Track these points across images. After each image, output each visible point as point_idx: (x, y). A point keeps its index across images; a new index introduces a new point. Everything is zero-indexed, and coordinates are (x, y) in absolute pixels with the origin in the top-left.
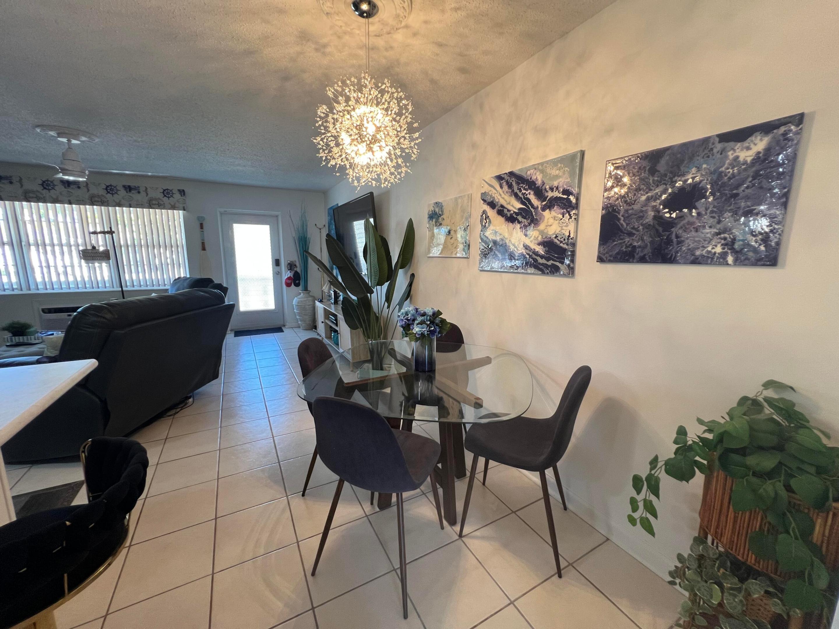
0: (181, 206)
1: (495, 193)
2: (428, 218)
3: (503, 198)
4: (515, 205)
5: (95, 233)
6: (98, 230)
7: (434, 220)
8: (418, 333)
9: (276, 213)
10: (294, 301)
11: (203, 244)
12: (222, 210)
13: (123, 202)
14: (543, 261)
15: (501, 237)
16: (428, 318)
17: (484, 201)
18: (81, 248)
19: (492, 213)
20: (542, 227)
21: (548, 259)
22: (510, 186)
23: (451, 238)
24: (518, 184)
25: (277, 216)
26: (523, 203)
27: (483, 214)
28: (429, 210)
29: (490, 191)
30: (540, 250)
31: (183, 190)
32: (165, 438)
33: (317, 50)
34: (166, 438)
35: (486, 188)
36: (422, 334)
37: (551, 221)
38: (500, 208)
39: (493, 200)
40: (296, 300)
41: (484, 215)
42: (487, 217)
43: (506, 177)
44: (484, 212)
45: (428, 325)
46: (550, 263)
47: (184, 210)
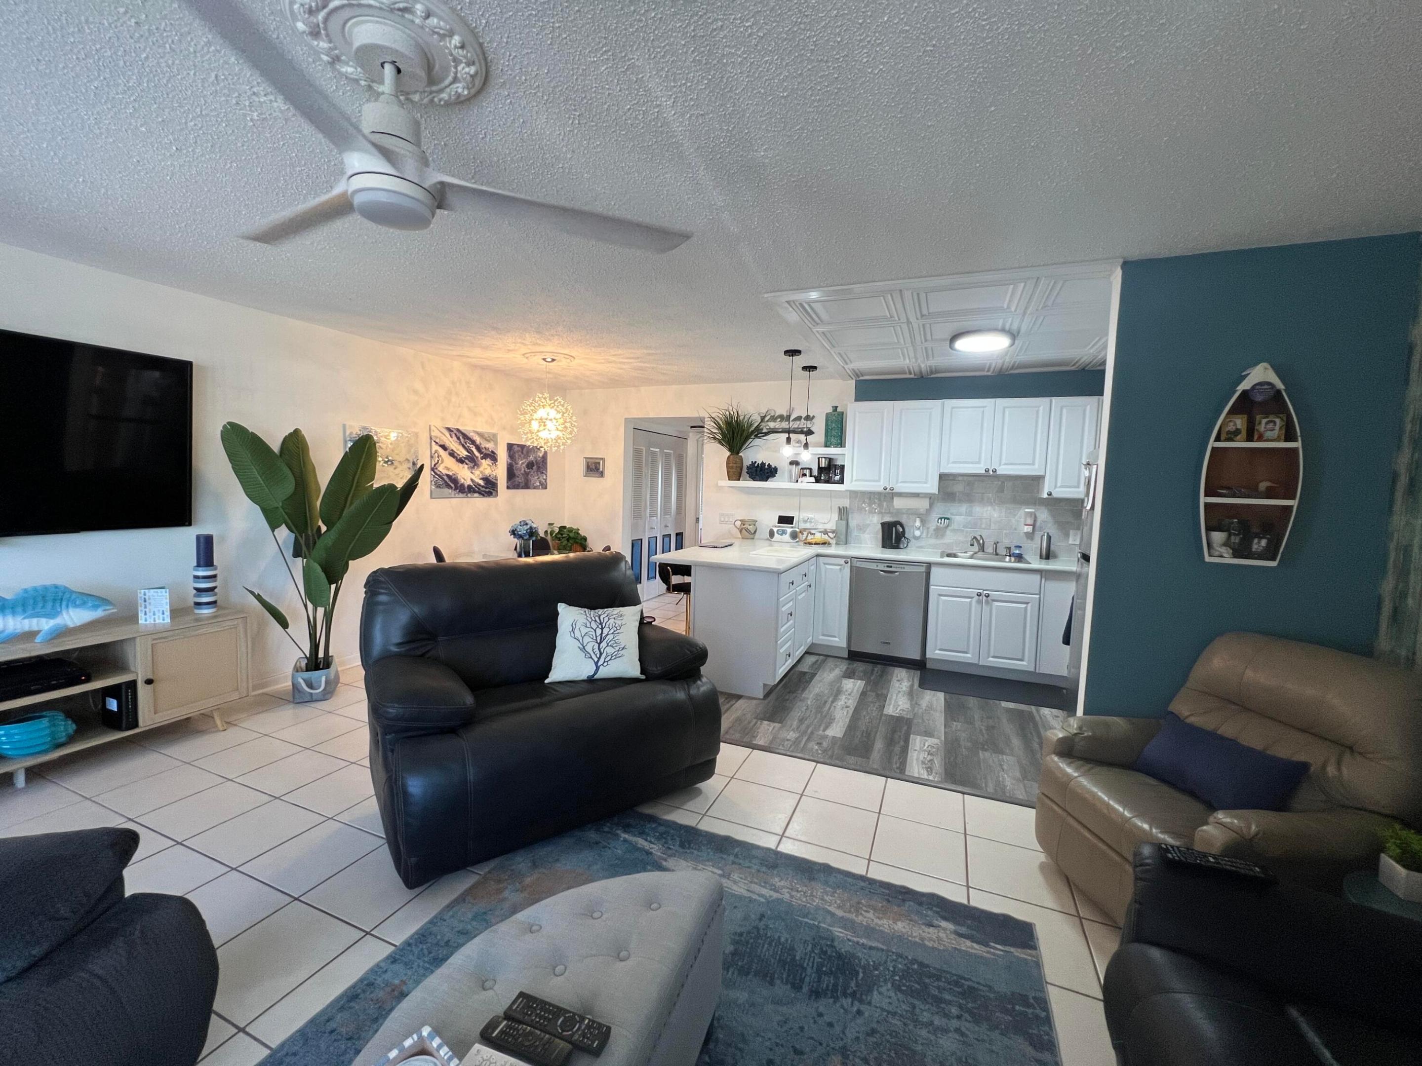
1: (447, 440)
3: (453, 445)
4: (463, 453)
14: (484, 489)
15: (453, 472)
17: (436, 442)
19: (444, 453)
20: (481, 469)
21: (486, 488)
22: (458, 438)
24: (463, 438)
26: (468, 452)
27: (436, 451)
29: (442, 437)
30: (482, 483)
35: (437, 433)
37: (486, 466)
38: (451, 452)
39: (444, 444)
41: (436, 454)
42: (439, 454)
43: (455, 431)
46: (487, 490)
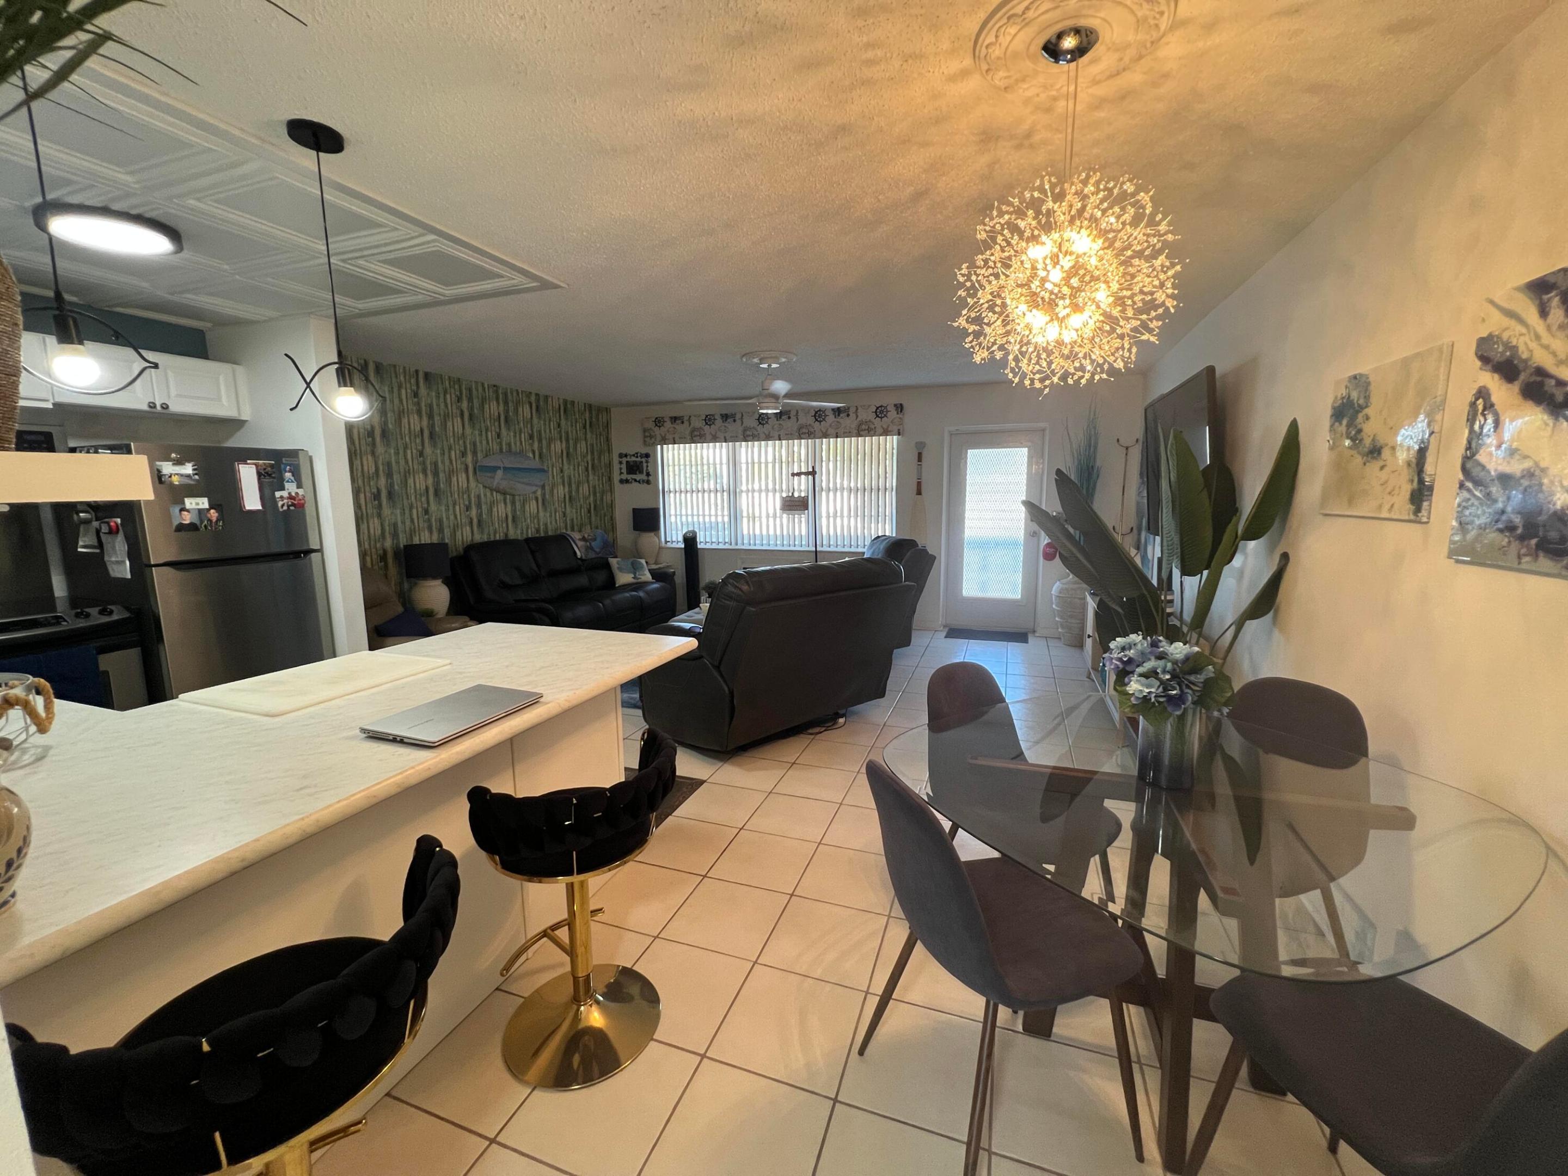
0: (895, 428)
1: (1521, 335)
2: (1332, 416)
3: (1546, 347)
5: (799, 474)
6: (803, 470)
7: (1345, 422)
8: (1137, 694)
9: (1042, 425)
10: (1054, 588)
11: (919, 484)
12: (953, 428)
13: (831, 431)
15: (1527, 464)
16: (1169, 666)
17: (1485, 359)
18: (784, 495)
19: (1501, 392)
23: (1382, 468)
25: (1044, 430)
27: (1477, 399)
28: (1336, 398)
29: (1506, 329)
31: (901, 405)
32: (793, 761)
33: (1019, 147)
34: (794, 763)
35: (1495, 323)
36: (1146, 699)
38: (1534, 378)
39: (1511, 356)
40: (1059, 586)
41: (1480, 401)
42: (1489, 406)
44: (1482, 393)
45: (1162, 682)
47: (899, 434)
